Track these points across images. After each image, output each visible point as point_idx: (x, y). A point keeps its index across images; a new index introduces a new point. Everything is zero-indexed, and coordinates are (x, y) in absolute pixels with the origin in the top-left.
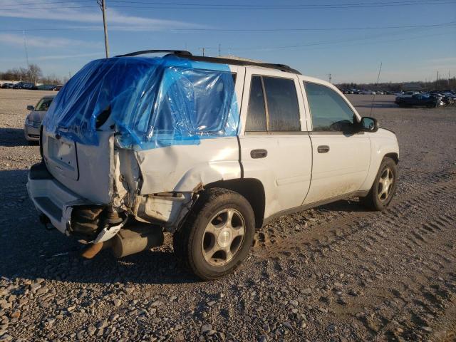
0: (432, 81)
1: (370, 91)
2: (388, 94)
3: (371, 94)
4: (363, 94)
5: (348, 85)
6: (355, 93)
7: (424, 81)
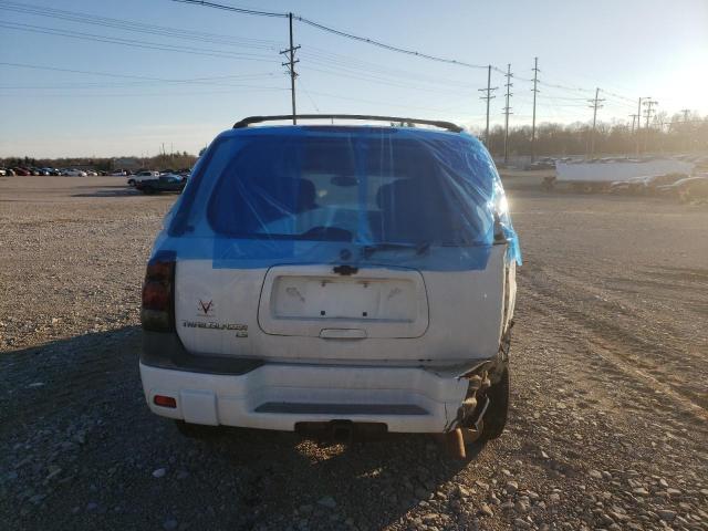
0: (150, 157)
1: (76, 172)
2: (104, 175)
3: (80, 175)
4: (66, 175)
5: (20, 161)
6: (51, 174)
7: (140, 157)
